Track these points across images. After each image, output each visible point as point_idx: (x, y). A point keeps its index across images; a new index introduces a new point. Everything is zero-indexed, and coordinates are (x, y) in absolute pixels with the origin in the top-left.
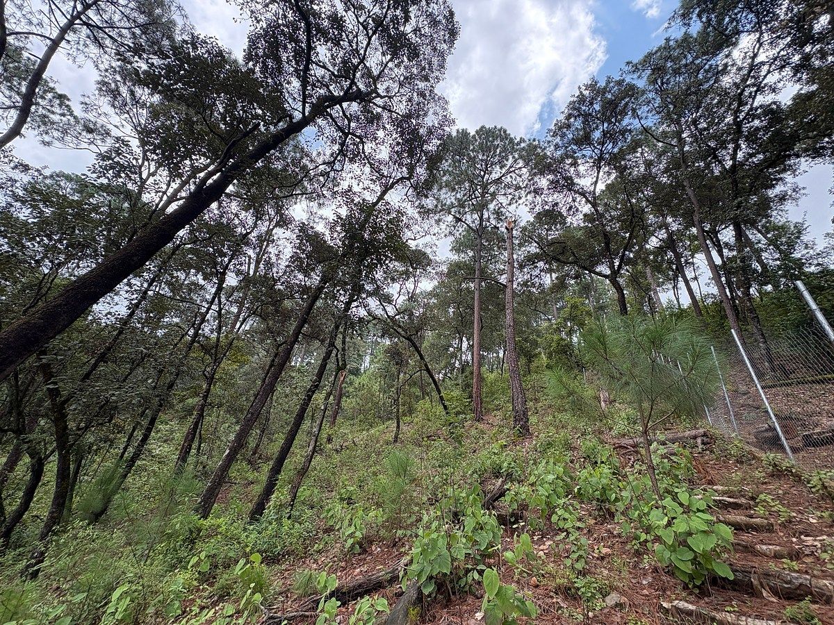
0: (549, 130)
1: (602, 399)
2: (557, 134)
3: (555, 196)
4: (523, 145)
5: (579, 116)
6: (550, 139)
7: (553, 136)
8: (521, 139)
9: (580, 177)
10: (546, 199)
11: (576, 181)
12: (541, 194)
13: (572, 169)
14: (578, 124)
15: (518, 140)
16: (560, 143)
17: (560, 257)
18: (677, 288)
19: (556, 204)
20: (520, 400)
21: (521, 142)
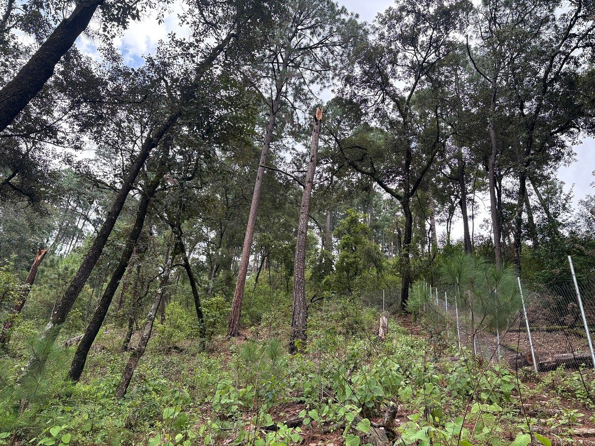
0: (380, 15)
1: (381, 325)
2: (386, 23)
3: (366, 91)
4: (343, 16)
5: (412, 12)
6: (377, 25)
7: (381, 23)
8: (343, 8)
9: (395, 78)
10: (356, 91)
11: (391, 80)
12: (353, 85)
13: (389, 66)
14: (409, 20)
15: (340, 8)
16: (386, 34)
17: (358, 163)
18: (451, 222)
19: (366, 101)
20: (301, 315)
21: (341, 12)
